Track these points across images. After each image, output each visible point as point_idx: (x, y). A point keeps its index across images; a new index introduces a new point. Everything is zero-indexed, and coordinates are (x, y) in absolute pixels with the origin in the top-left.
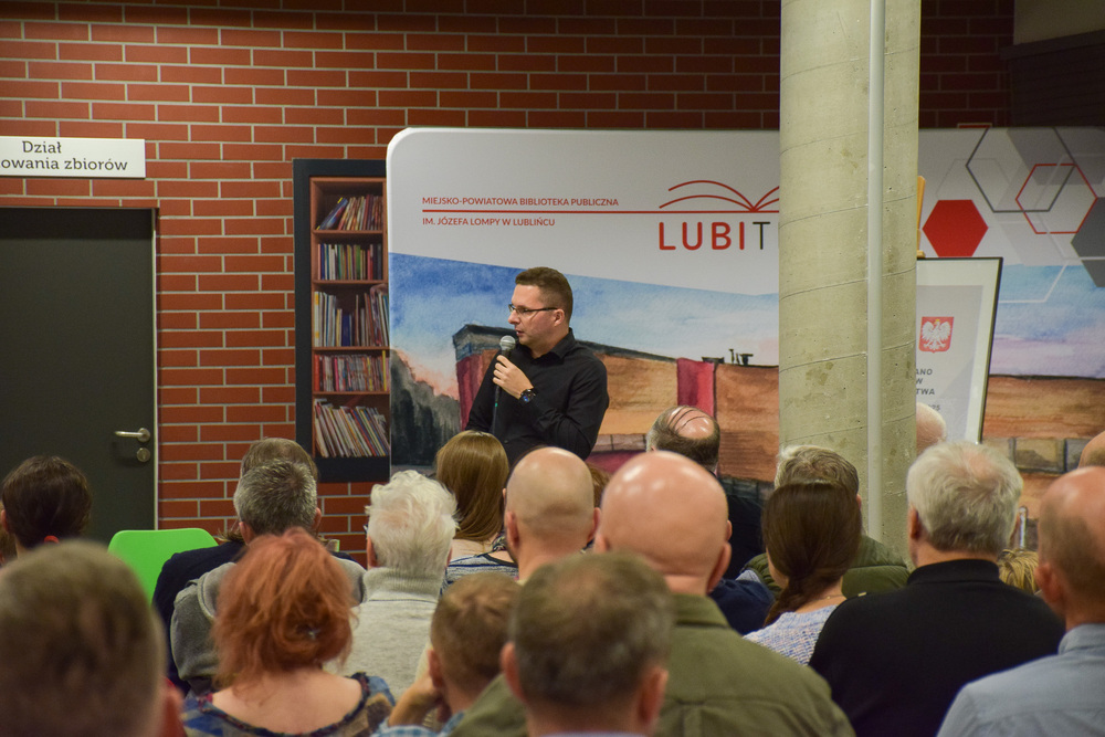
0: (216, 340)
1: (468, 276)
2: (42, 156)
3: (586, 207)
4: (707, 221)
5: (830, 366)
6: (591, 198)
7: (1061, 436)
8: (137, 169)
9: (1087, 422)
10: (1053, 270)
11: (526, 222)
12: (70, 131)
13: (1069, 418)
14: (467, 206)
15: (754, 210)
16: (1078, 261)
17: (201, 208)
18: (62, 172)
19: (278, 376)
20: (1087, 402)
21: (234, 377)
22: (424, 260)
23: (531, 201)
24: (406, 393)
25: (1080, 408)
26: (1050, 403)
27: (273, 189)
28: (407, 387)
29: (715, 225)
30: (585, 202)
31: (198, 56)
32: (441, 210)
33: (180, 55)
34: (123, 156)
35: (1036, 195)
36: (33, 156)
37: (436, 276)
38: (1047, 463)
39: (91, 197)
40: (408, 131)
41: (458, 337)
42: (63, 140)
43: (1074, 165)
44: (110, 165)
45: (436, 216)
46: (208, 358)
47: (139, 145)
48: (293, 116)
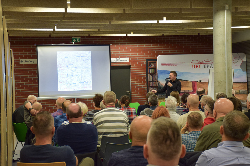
0: (137, 80)
1: (167, 72)
2: (118, 60)
3: (181, 64)
4: (195, 65)
5: (221, 82)
6: (181, 62)
7: (239, 89)
8: (128, 61)
9: (242, 87)
10: (238, 70)
11: (174, 66)
12: (121, 57)
13: (240, 87)
14: (167, 64)
15: (201, 63)
16: (241, 69)
17: (135, 65)
18: (120, 62)
19: (145, 84)
20: (242, 85)
21: (139, 85)
22: (162, 70)
23: (174, 63)
24: (160, 86)
25: (241, 86)
26: (238, 85)
27: (144, 63)
28: (160, 85)
29: (196, 65)
30: (181, 63)
31: (135, 48)
32: (163, 64)
33: (133, 48)
34: (127, 60)
35: (235, 61)
36: (117, 60)
37: (163, 72)
38: (238, 93)
39: (123, 64)
40: (160, 55)
41: (166, 79)
42: (120, 58)
43: (240, 57)
44: (125, 61)
45: (163, 65)
46: (137, 82)
47: (128, 58)
48: (146, 54)
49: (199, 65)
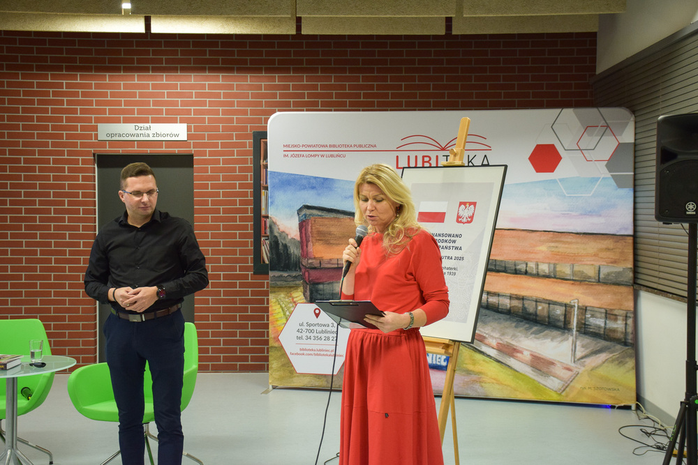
0: (217, 211)
1: (304, 182)
2: (143, 132)
3: (361, 149)
4: (420, 155)
6: (363, 144)
7: (597, 264)
8: (183, 137)
9: (611, 256)
10: (597, 179)
11: (332, 156)
12: (155, 121)
13: (601, 255)
14: (304, 149)
15: (443, 149)
16: (609, 175)
17: (211, 153)
18: (151, 138)
19: (246, 227)
20: (611, 246)
21: (225, 228)
22: (284, 174)
23: (334, 146)
24: (276, 237)
25: (608, 249)
26: (592, 246)
27: (244, 145)
28: (276, 234)
29: (424, 157)
30: (360, 146)
31: (211, 87)
32: (292, 151)
33: (203, 87)
34: (176, 132)
35: (588, 141)
36: (139, 132)
37: (291, 182)
38: (590, 277)
39: (164, 149)
40: (278, 113)
41: (300, 210)
42: (151, 125)
43: (608, 126)
44: (171, 135)
45: (290, 153)
46: (214, 219)
47: (184, 126)
48: (253, 112)
49: (433, 155)
